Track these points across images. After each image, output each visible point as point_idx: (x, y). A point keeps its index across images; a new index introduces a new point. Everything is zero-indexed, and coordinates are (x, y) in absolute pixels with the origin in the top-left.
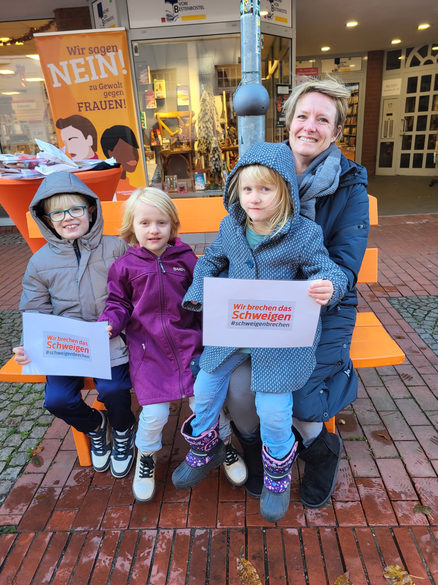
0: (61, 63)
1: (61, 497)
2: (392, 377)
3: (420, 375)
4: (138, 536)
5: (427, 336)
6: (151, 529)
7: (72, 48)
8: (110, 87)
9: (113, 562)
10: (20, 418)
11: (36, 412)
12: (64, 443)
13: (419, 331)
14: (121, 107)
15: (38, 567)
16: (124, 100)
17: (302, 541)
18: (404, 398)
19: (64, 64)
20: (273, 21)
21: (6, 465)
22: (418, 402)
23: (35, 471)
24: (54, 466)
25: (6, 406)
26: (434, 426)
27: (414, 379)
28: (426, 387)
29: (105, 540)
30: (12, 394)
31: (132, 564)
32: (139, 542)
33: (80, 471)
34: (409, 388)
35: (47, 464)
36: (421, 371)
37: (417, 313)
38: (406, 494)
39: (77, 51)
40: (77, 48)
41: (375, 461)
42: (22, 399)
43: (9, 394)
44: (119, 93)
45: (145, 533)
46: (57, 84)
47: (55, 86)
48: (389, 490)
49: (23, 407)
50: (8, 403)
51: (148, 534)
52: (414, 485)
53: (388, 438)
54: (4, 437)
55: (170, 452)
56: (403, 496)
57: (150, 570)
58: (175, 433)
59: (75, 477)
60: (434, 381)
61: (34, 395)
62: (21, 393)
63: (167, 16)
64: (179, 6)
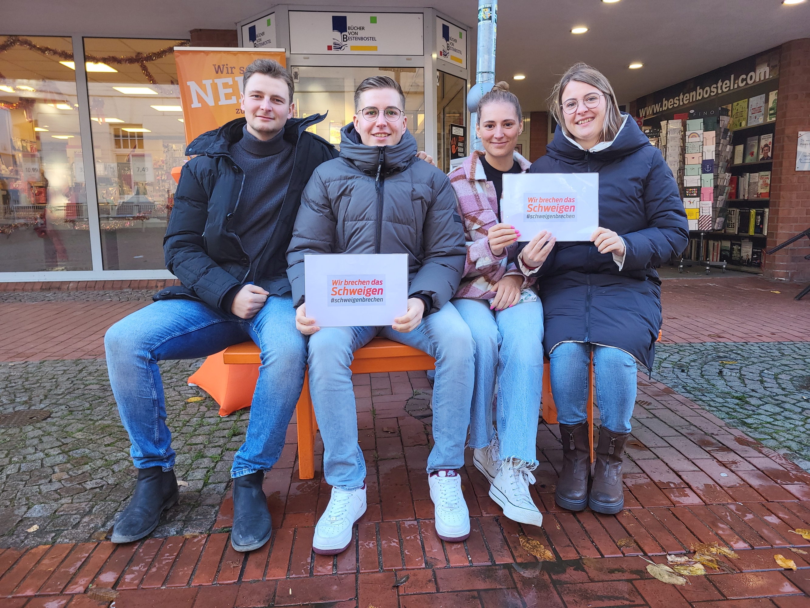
0: (204, 82)
1: (288, 504)
3: (658, 401)
4: (397, 526)
6: (409, 520)
7: (219, 67)
9: (377, 545)
10: (202, 446)
15: (291, 553)
17: (579, 521)
18: (648, 418)
19: (208, 83)
20: (448, 59)
21: (204, 483)
22: (663, 420)
26: (685, 436)
27: (653, 404)
28: (668, 410)
29: (360, 530)
30: (179, 427)
31: (401, 543)
32: (400, 530)
33: (300, 483)
34: (650, 410)
36: (658, 398)
38: (674, 484)
39: (225, 70)
40: (224, 67)
41: (634, 462)
42: (195, 431)
43: (175, 427)
45: (404, 524)
46: (196, 104)
47: (193, 106)
48: (656, 481)
49: (200, 437)
50: (178, 434)
51: (407, 524)
52: (680, 477)
53: (642, 446)
54: (190, 461)
55: (404, 464)
56: (672, 485)
57: (423, 548)
58: (403, 449)
59: (298, 488)
60: (674, 406)
61: (208, 427)
62: (191, 426)
63: (335, 44)
64: (348, 36)
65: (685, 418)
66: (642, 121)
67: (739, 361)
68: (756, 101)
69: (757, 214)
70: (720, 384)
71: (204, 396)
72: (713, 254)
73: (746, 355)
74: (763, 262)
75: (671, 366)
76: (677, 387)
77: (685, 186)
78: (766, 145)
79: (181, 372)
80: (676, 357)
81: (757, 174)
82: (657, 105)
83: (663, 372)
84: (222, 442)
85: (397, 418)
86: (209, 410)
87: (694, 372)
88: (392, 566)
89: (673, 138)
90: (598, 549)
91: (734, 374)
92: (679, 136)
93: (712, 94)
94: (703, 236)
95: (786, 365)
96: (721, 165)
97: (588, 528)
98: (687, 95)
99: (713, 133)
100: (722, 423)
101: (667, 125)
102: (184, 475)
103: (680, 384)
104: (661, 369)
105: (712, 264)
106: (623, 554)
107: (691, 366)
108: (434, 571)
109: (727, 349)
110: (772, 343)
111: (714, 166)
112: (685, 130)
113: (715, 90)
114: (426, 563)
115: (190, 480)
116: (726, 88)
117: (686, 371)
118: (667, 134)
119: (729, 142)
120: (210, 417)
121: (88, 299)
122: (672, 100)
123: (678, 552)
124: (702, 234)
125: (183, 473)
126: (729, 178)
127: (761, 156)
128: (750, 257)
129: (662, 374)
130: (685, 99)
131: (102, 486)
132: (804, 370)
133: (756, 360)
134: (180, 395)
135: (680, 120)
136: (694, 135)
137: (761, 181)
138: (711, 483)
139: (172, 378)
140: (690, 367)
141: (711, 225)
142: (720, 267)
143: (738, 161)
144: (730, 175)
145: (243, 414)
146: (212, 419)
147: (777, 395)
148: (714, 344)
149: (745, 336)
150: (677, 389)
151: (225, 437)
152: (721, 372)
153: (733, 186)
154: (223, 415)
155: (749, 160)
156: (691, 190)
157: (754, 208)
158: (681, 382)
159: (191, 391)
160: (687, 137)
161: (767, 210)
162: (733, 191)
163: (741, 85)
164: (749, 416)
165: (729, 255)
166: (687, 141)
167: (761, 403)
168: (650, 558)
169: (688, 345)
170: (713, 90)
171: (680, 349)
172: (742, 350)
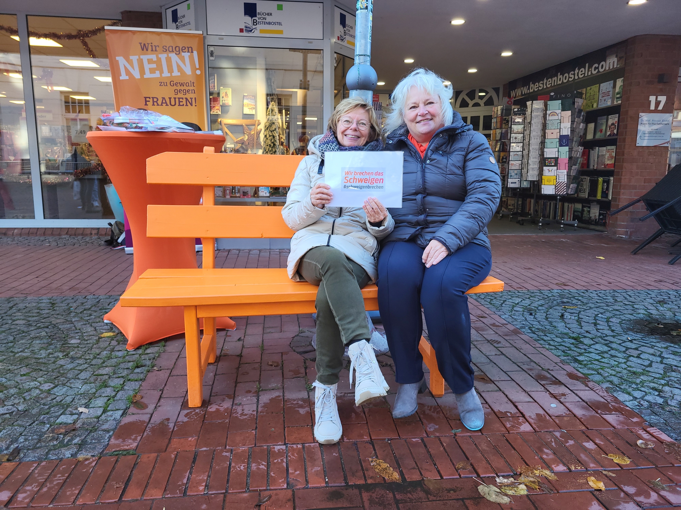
0: (131, 57)
1: (175, 429)
2: (482, 342)
3: (506, 340)
4: (267, 450)
5: (507, 316)
6: (279, 445)
7: (144, 44)
8: (182, 85)
9: (247, 467)
10: (107, 377)
11: (123, 372)
12: (164, 392)
13: (499, 313)
14: (191, 105)
15: (170, 475)
16: (195, 98)
17: (426, 446)
18: (496, 355)
19: (134, 58)
20: (345, 43)
21: (104, 410)
22: (509, 357)
23: (139, 413)
24: (159, 409)
25: (86, 369)
26: (525, 371)
27: (502, 343)
28: (514, 348)
29: (234, 454)
30: (89, 359)
31: (268, 466)
32: (270, 454)
33: (189, 411)
34: (499, 348)
35: (151, 408)
36: (507, 338)
37: (494, 301)
38: (511, 413)
39: (150, 48)
40: (150, 45)
42: (104, 362)
43: (86, 360)
44: (191, 92)
45: (274, 448)
46: (124, 77)
47: (121, 78)
48: (496, 411)
49: (107, 369)
50: (88, 366)
51: (277, 448)
52: (516, 407)
53: (488, 379)
54: (94, 390)
55: (282, 394)
56: (509, 414)
57: (287, 470)
58: (283, 381)
59: (186, 415)
60: (519, 344)
61: (115, 360)
62: (100, 358)
63: (246, 27)
64: (258, 20)
65: (527, 355)
66: (512, 100)
67: (579, 306)
68: (606, 86)
69: (604, 182)
70: (561, 326)
71: (117, 332)
72: (568, 214)
73: (585, 301)
74: (607, 222)
75: (521, 310)
76: (524, 328)
77: (545, 157)
78: (613, 124)
79: (100, 310)
80: (527, 302)
81: (605, 148)
82: (525, 87)
83: (514, 315)
84: (125, 373)
85: (282, 353)
86: (119, 344)
87: (540, 316)
88: (257, 487)
89: (537, 116)
90: (439, 472)
91: (573, 318)
92: (541, 114)
93: (570, 80)
94: (560, 199)
95: (617, 310)
96: (575, 139)
97: (432, 452)
98: (550, 80)
99: (569, 113)
100: (557, 360)
101: (532, 104)
102: (87, 403)
103: (527, 325)
104: (513, 312)
105: (566, 222)
106: (460, 475)
107: (539, 310)
108: (293, 491)
109: (570, 296)
110: (608, 291)
111: (569, 141)
112: (546, 110)
113: (573, 76)
114: (288, 484)
115: (92, 407)
116: (581, 75)
117: (534, 314)
118: (531, 112)
119: (583, 121)
120: (118, 351)
121: (29, 244)
122: (537, 84)
123: (505, 474)
124: (558, 197)
125: (87, 401)
126: (582, 151)
127: (608, 133)
128: (597, 218)
129: (513, 316)
130: (548, 83)
131: (12, 412)
132: (632, 314)
133: (593, 306)
134: (96, 330)
135: (543, 101)
136: (553, 114)
137: (608, 154)
138: (542, 412)
139: (91, 315)
140: (537, 311)
141: (565, 190)
142: (573, 225)
143: (590, 136)
144: (583, 148)
145: (148, 348)
146: (120, 352)
147: (607, 336)
148: (560, 291)
149: (586, 284)
150: (524, 330)
151: (129, 368)
152: (562, 316)
153: (585, 157)
154: (130, 349)
155: (599, 136)
156: (550, 160)
157: (602, 177)
158: (528, 323)
159: (106, 327)
160: (548, 115)
161: (612, 178)
162: (585, 162)
163: (594, 72)
164: (581, 354)
165: (580, 216)
166: (548, 119)
167: (593, 342)
168: (482, 479)
169: (538, 292)
170: (571, 76)
171: (531, 295)
172: (582, 297)
